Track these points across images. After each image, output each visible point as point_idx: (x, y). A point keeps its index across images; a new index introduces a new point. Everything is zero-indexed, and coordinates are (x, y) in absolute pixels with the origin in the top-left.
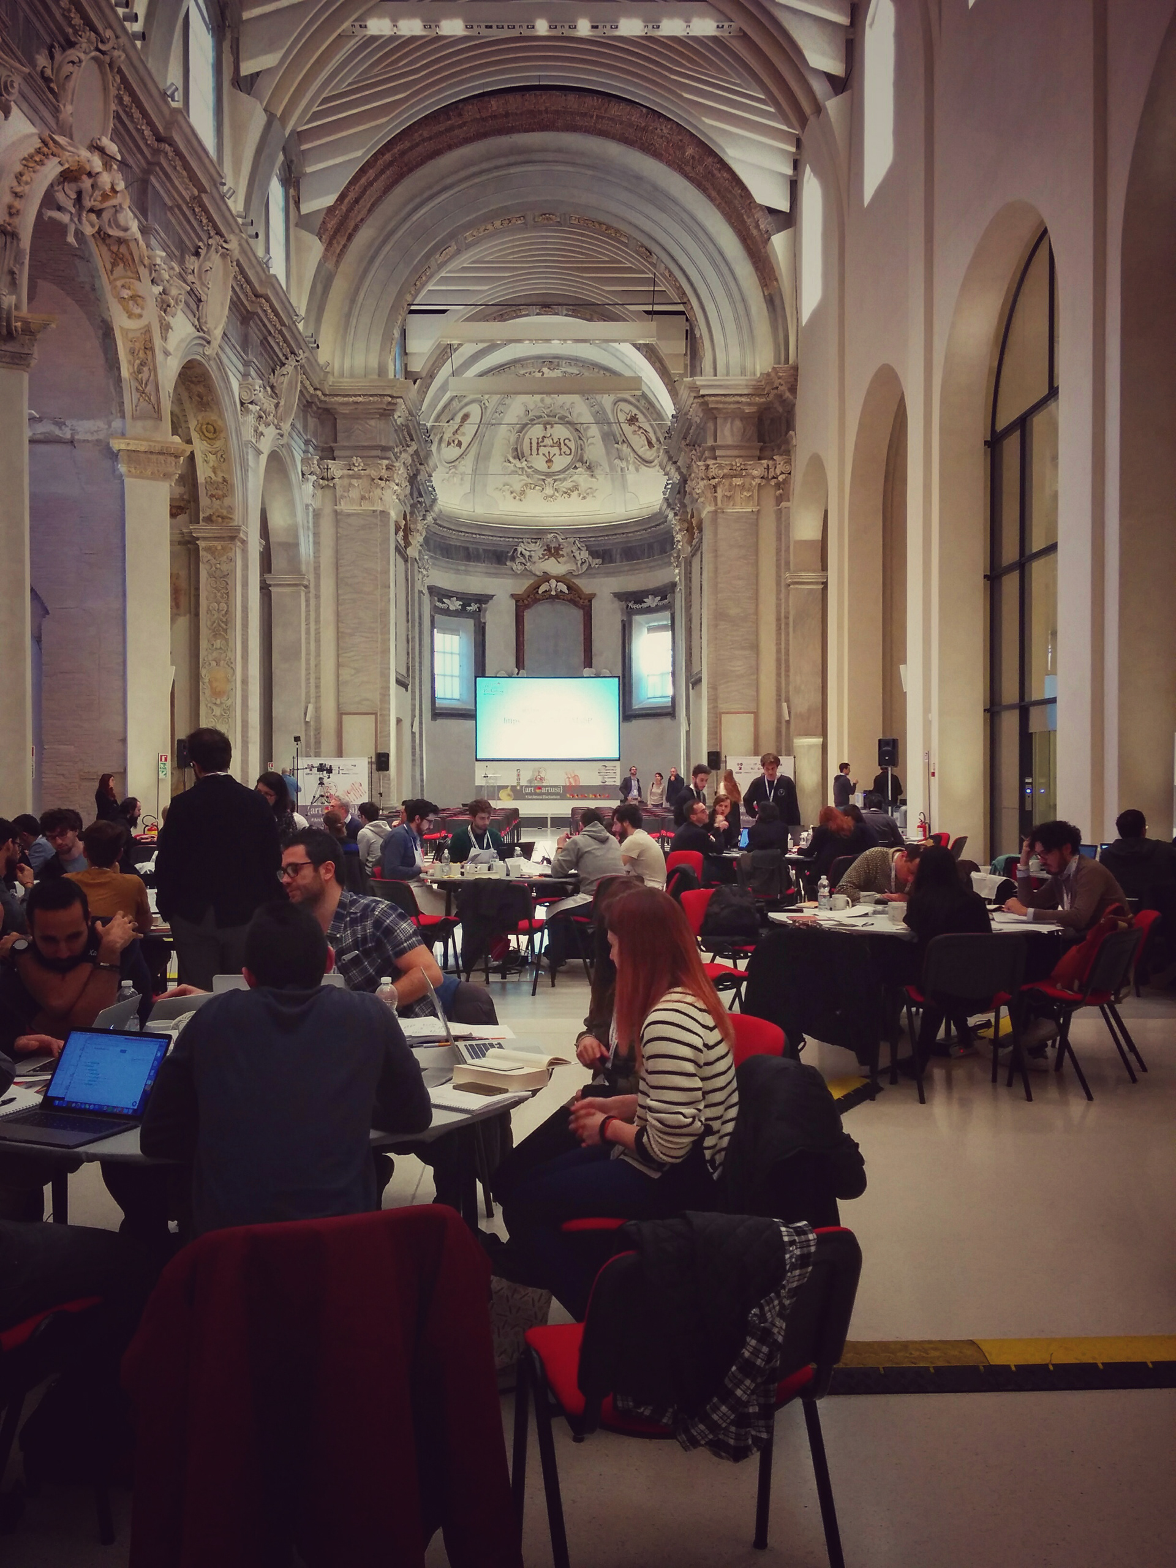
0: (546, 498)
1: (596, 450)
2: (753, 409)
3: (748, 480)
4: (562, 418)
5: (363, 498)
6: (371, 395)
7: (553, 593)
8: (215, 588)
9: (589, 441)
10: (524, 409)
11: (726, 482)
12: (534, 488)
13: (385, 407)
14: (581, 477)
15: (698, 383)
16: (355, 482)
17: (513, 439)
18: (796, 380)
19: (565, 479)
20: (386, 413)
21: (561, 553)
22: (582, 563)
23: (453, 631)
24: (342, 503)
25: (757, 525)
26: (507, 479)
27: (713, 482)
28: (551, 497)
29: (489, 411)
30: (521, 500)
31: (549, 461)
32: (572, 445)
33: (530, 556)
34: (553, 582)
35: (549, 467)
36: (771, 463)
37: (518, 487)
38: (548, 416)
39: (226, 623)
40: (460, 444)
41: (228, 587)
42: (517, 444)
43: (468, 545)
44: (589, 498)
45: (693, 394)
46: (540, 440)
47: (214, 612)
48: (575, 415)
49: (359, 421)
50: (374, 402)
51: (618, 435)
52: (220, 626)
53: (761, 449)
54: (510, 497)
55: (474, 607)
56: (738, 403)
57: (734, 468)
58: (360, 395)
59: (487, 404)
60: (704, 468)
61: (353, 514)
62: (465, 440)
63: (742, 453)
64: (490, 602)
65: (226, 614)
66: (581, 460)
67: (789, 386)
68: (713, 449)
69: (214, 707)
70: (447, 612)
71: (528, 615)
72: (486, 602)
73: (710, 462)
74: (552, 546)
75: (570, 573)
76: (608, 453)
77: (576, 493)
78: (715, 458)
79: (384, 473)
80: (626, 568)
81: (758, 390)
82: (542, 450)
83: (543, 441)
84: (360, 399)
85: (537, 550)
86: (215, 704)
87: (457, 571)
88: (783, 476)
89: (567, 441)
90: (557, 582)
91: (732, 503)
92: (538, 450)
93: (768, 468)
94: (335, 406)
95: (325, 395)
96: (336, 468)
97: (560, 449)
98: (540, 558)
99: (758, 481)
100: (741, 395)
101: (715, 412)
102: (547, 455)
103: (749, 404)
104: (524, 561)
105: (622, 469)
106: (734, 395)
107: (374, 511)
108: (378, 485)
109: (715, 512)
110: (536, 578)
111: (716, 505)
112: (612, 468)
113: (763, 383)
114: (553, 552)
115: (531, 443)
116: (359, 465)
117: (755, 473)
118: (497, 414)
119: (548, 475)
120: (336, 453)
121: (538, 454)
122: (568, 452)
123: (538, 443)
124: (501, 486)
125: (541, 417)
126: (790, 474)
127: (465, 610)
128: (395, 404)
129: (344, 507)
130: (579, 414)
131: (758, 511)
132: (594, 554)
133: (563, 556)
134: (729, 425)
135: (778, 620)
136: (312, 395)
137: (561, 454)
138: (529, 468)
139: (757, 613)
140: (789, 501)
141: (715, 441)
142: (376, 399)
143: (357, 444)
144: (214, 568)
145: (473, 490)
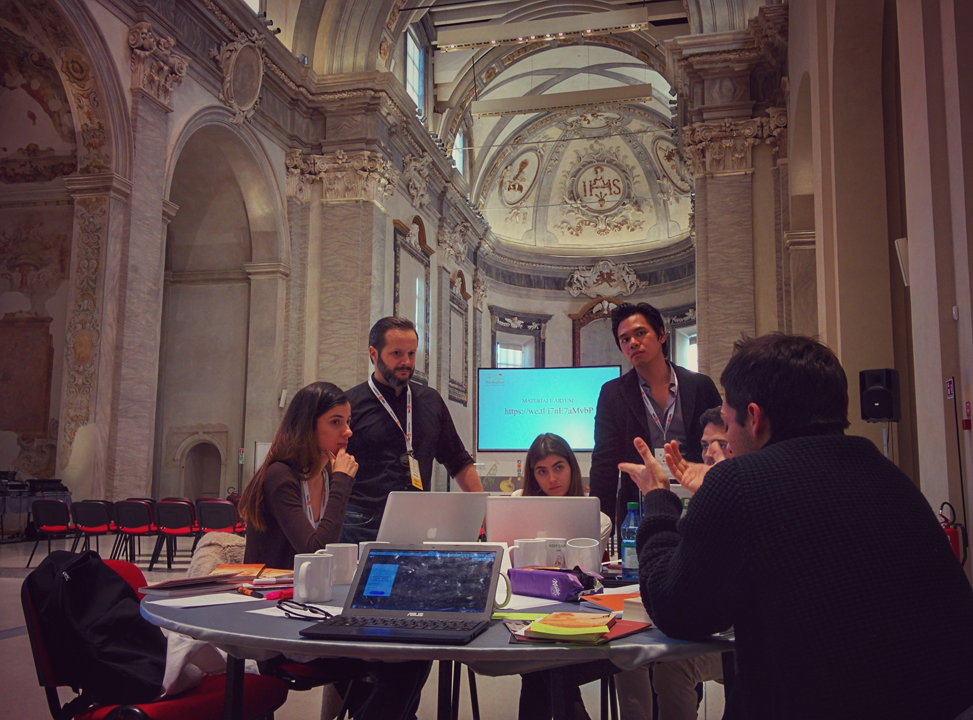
0: (600, 232)
1: (641, 187)
2: (744, 66)
3: (739, 143)
4: (610, 162)
5: (347, 189)
6: (355, 90)
7: (606, 312)
8: (87, 244)
9: (635, 180)
10: (576, 156)
11: (716, 145)
12: (589, 224)
13: (368, 101)
14: (630, 212)
15: (679, 42)
16: (339, 175)
17: (568, 184)
18: (787, 20)
19: (616, 215)
20: (372, 107)
21: (612, 277)
22: (631, 286)
23: (516, 347)
24: (328, 195)
25: (752, 188)
26: (564, 218)
27: (700, 146)
28: (604, 231)
29: (545, 158)
30: (577, 235)
31: (602, 200)
32: (620, 185)
33: (586, 282)
34: (606, 303)
35: (601, 206)
36: (765, 120)
37: (574, 224)
38: (598, 161)
39: (95, 282)
40: (520, 188)
41: (100, 242)
42: (572, 187)
43: (529, 273)
44: (637, 230)
45: (676, 57)
46: (593, 182)
47: (84, 270)
48: (621, 158)
49: (347, 118)
50: (358, 97)
51: (659, 172)
52: (89, 284)
53: (755, 108)
54: (567, 233)
55: (535, 326)
56: (725, 61)
57: (724, 129)
58: (344, 92)
59: (542, 152)
60: (689, 133)
61: (338, 206)
62: (526, 185)
63: (734, 113)
64: (549, 322)
65: (96, 271)
66: (629, 197)
67: (779, 26)
68: (700, 112)
69: (76, 375)
70: (509, 330)
71: (583, 332)
72: (545, 322)
73: (696, 125)
74: (605, 272)
75: (621, 295)
76: (651, 189)
77: (625, 226)
78: (703, 121)
79: (365, 163)
80: (669, 288)
81: (747, 44)
82: (595, 191)
83: (595, 184)
84: (345, 95)
85: (591, 276)
86: (78, 372)
87: (520, 296)
88: (779, 130)
89: (616, 182)
90: (609, 302)
91: (722, 167)
92: (591, 191)
93: (762, 126)
94: (323, 105)
95: (312, 94)
96: (322, 163)
97: (611, 189)
98: (594, 283)
99: (751, 141)
100: (729, 52)
101: (702, 74)
102: (599, 195)
103: (738, 61)
104: (580, 286)
105: (664, 201)
106: (721, 53)
107: (357, 201)
108: (361, 177)
109: (705, 178)
110: (591, 300)
111: (705, 169)
112: (656, 202)
113: (752, 35)
114: (605, 278)
115: (585, 186)
116: (344, 158)
117: (747, 132)
118: (553, 161)
119: (600, 212)
120: (324, 149)
121: (591, 195)
122: (617, 191)
123: (591, 185)
124: (559, 224)
125: (592, 162)
126: (786, 127)
127: (527, 328)
128: (379, 98)
129: (331, 199)
130: (625, 157)
131: (753, 174)
132: (641, 277)
133: (614, 280)
134: (717, 86)
135: (779, 289)
136: (296, 93)
137: (611, 194)
138: (583, 207)
139: (754, 283)
140: (786, 156)
141: (703, 103)
142: (359, 93)
143: (343, 138)
144: (87, 223)
145: (535, 228)
